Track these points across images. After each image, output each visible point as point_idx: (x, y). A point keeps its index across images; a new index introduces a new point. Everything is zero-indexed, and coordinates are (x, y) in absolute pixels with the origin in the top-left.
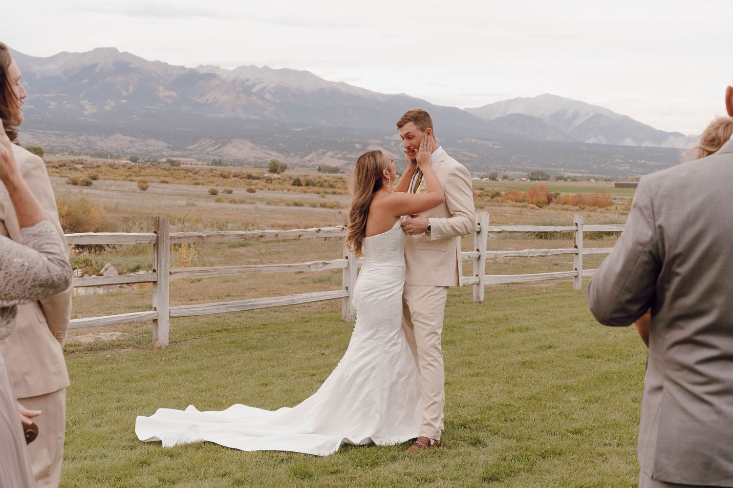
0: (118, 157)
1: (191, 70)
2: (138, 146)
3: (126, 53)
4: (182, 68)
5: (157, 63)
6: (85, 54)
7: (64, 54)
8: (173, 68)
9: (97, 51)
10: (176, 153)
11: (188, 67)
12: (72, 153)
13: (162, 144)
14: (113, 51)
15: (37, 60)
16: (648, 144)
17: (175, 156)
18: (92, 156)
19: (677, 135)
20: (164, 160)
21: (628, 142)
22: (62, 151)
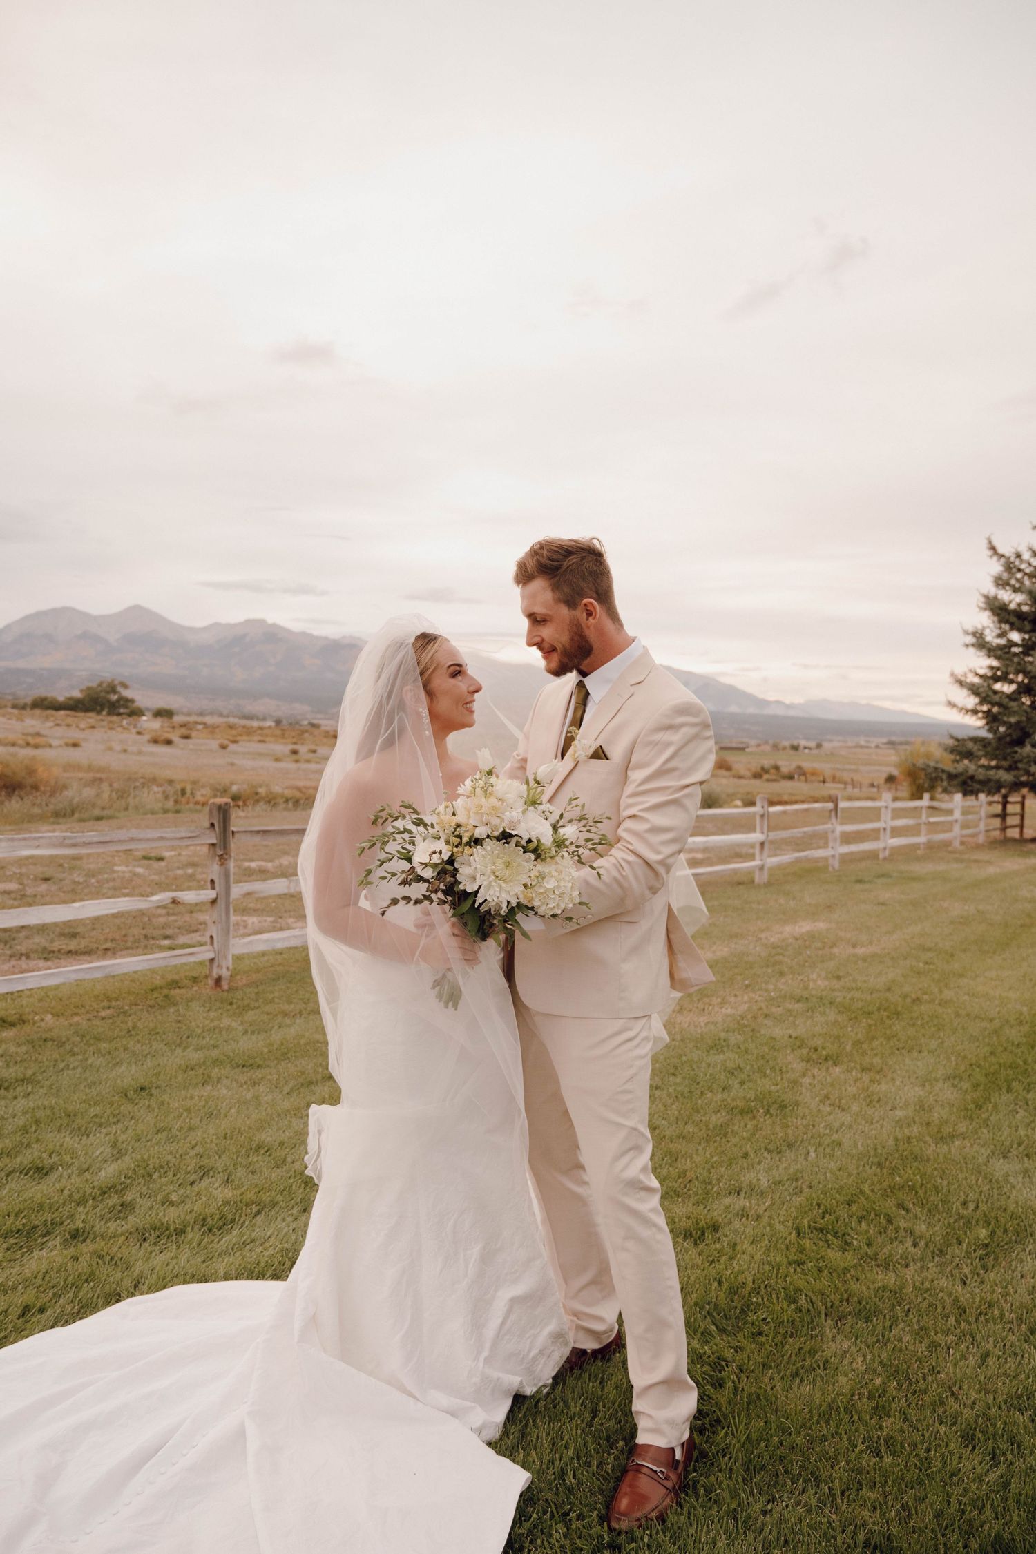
0: (264, 719)
1: (334, 641)
2: (283, 710)
3: (274, 625)
4: (326, 638)
5: (303, 634)
6: (236, 625)
7: (216, 625)
8: (317, 638)
9: (248, 622)
10: (319, 716)
11: (332, 637)
12: (221, 715)
13: (306, 708)
14: (262, 622)
15: (192, 630)
16: (751, 710)
17: (321, 719)
18: (239, 718)
19: (778, 702)
20: (306, 722)
21: (734, 709)
22: (211, 714)
